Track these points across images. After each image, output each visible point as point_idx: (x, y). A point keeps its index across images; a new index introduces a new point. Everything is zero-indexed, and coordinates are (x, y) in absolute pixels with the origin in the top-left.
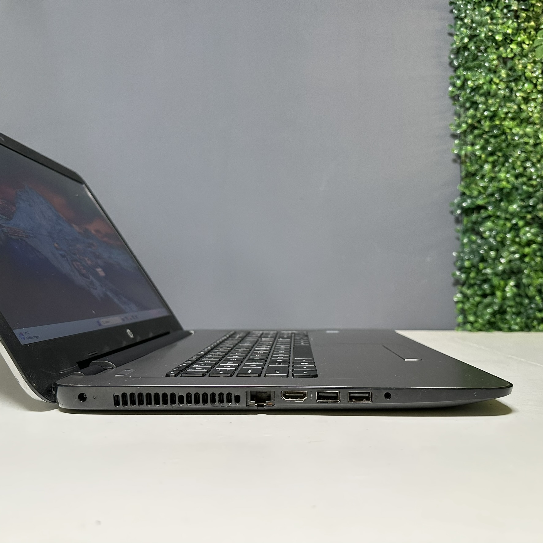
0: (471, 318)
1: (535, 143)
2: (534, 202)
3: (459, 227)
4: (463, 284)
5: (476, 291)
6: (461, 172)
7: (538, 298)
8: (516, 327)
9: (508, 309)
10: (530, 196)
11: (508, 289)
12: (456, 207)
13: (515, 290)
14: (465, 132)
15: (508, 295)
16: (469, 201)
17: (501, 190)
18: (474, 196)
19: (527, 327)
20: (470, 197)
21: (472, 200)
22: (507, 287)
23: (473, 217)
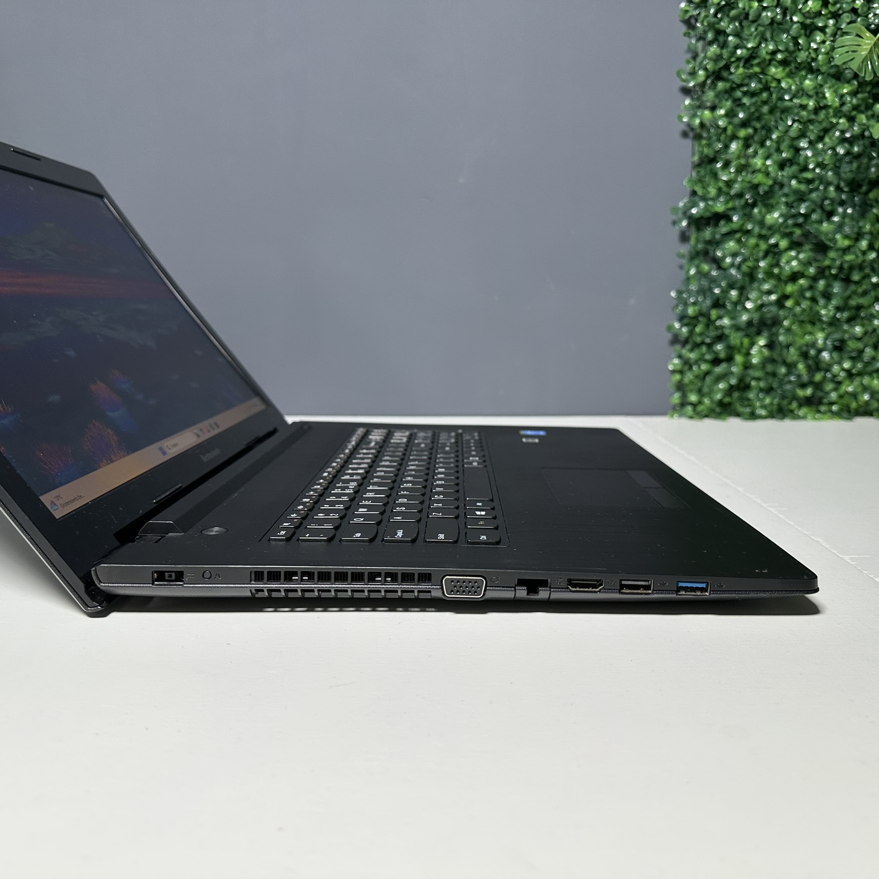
0: (693, 398)
1: (817, 106)
2: (807, 207)
3: (685, 249)
4: (685, 342)
5: (704, 355)
6: (693, 154)
7: (801, 366)
8: (763, 412)
9: (753, 383)
10: (801, 197)
11: (755, 351)
12: (680, 215)
13: (766, 352)
14: (703, 85)
15: (755, 361)
16: (702, 205)
17: (755, 187)
18: (711, 197)
19: (780, 412)
20: (704, 198)
21: (709, 204)
22: (754, 347)
23: (707, 232)
